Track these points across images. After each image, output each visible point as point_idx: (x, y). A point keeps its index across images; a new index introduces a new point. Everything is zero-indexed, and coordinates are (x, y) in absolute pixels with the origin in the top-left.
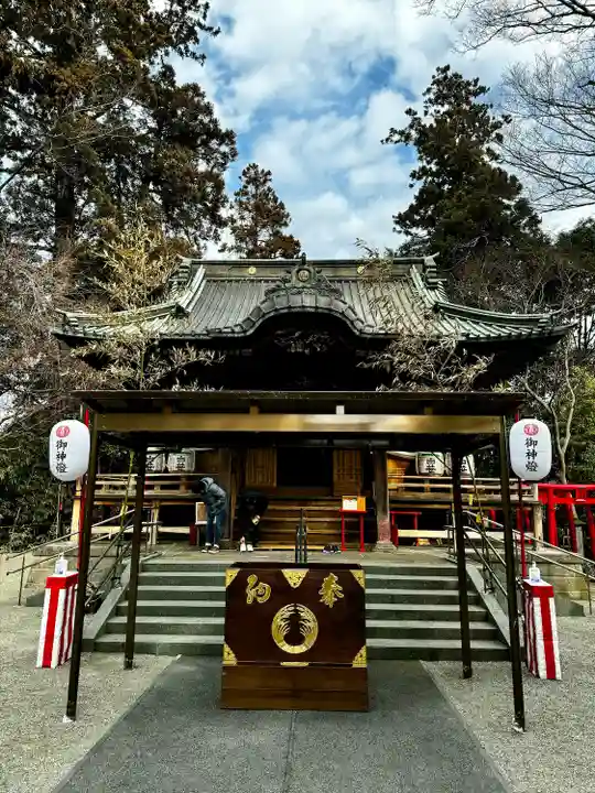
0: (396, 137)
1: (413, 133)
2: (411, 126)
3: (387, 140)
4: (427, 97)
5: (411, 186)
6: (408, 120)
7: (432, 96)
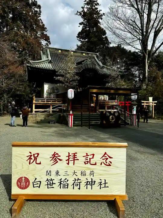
0: (79, 14)
1: (82, 13)
2: (82, 11)
3: (76, 14)
4: (85, 2)
5: (79, 26)
6: (82, 10)
7: (86, 3)
